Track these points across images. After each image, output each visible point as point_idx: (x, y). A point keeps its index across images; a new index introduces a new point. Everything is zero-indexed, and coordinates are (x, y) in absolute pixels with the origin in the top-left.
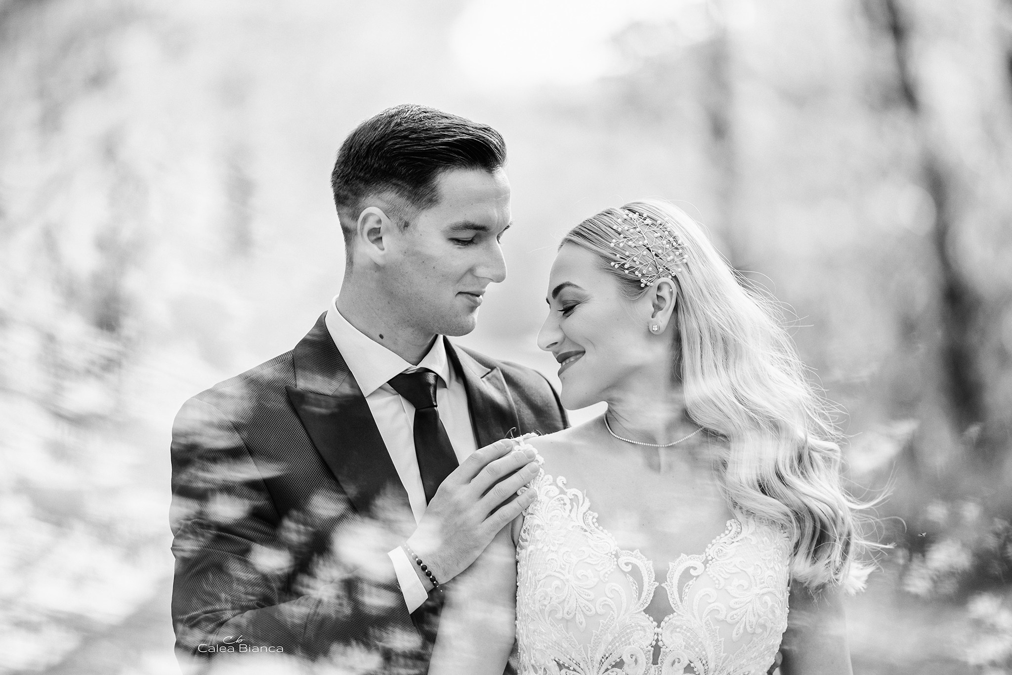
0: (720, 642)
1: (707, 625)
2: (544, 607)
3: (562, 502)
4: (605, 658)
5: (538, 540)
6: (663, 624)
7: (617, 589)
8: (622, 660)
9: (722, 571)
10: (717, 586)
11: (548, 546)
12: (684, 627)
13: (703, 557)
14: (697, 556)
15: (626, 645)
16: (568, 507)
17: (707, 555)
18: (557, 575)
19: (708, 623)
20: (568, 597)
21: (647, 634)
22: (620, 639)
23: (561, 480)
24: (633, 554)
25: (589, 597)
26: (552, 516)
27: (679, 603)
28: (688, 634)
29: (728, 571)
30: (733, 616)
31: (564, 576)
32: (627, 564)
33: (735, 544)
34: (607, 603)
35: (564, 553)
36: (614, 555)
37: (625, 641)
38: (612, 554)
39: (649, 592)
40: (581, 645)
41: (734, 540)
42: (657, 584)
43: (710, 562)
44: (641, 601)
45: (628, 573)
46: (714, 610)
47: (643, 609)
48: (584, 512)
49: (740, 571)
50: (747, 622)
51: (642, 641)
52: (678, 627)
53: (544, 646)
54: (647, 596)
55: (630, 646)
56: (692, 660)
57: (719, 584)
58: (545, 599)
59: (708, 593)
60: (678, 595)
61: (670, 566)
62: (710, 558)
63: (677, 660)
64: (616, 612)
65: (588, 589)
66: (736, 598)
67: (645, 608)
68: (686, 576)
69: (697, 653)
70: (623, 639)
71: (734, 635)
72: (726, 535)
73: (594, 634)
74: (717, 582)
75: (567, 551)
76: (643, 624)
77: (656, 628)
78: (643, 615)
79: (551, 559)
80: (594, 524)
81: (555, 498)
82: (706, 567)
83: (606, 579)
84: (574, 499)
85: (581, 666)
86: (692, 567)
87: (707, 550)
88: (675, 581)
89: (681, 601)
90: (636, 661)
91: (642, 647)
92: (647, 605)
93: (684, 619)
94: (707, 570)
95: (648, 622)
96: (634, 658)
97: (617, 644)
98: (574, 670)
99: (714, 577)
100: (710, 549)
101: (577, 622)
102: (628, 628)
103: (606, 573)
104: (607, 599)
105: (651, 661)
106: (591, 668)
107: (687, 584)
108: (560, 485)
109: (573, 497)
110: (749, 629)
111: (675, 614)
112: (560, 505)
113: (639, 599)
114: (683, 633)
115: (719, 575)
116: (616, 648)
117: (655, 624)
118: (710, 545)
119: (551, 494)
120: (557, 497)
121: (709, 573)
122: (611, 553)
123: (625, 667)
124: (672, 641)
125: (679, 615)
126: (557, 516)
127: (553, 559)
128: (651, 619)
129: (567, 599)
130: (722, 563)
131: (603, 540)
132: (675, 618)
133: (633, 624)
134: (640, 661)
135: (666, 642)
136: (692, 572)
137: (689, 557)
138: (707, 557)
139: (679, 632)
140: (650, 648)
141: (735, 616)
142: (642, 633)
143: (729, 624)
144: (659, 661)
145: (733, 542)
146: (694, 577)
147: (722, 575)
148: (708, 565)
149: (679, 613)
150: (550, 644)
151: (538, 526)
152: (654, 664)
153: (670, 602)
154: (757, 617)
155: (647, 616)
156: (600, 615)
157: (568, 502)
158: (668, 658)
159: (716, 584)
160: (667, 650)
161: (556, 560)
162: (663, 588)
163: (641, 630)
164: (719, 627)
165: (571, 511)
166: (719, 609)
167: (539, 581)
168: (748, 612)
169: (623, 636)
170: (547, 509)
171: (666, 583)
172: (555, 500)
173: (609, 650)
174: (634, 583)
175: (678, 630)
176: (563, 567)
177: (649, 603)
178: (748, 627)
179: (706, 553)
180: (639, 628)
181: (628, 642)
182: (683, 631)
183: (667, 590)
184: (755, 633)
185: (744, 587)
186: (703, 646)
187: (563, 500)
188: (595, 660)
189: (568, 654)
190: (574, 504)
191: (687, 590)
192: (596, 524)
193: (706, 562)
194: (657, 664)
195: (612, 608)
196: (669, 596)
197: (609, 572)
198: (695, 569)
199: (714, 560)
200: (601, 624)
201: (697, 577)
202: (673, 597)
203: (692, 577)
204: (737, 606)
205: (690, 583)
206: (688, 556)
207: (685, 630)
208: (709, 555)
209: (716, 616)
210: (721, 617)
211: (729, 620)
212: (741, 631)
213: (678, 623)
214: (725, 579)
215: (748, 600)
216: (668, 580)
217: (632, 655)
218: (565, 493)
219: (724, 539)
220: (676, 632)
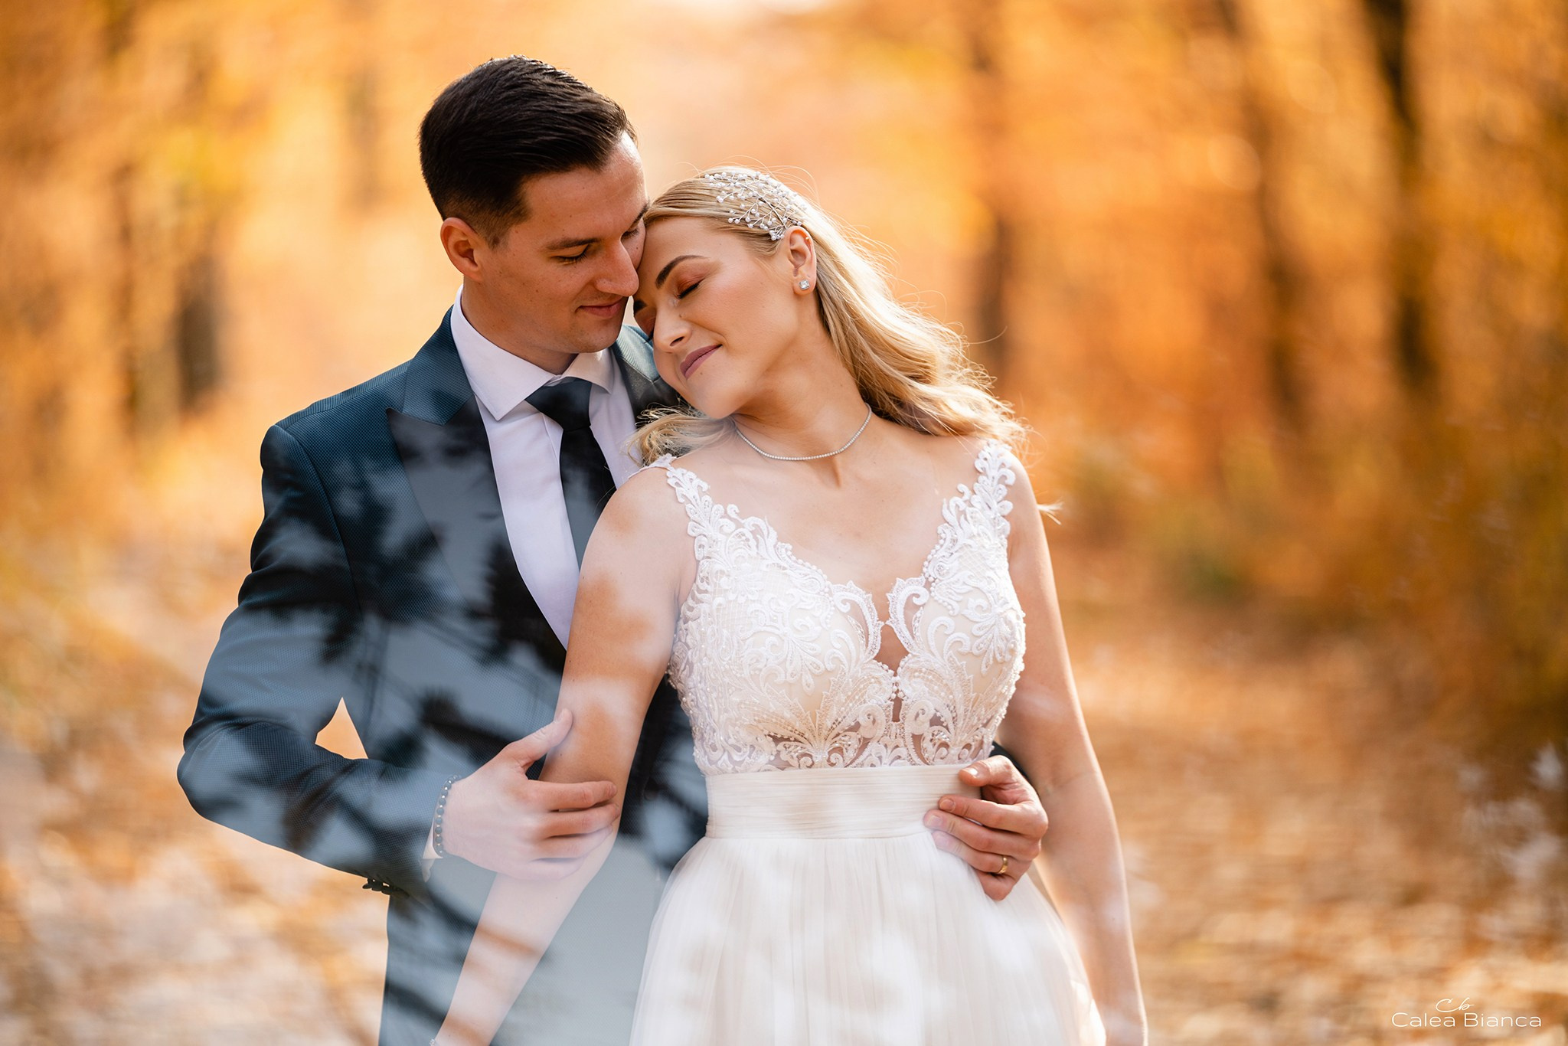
0: (969, 680)
1: (950, 662)
2: (757, 672)
3: (744, 538)
4: (837, 723)
5: (727, 590)
6: (899, 670)
7: (842, 637)
8: (858, 723)
9: (950, 593)
10: (951, 612)
11: (743, 596)
12: (924, 670)
13: (922, 579)
14: (916, 579)
15: (861, 704)
16: (752, 543)
17: (927, 575)
18: (769, 629)
19: (951, 659)
20: (790, 655)
21: (883, 686)
22: (854, 698)
23: (733, 509)
24: (847, 587)
25: (815, 652)
26: (737, 557)
27: (912, 642)
28: (930, 677)
29: (958, 591)
30: (979, 645)
31: (779, 629)
32: (844, 602)
33: (956, 555)
34: (836, 656)
35: (769, 601)
36: (828, 593)
37: (859, 700)
38: (825, 593)
39: (876, 635)
40: (808, 712)
41: (953, 551)
42: (882, 624)
43: (933, 584)
44: (869, 647)
45: (848, 613)
46: (955, 642)
47: (873, 657)
48: (774, 544)
49: (972, 589)
50: (996, 649)
51: (879, 699)
52: (916, 671)
53: (755, 720)
54: (876, 642)
55: (866, 705)
56: (938, 709)
57: (953, 609)
58: (758, 661)
59: (942, 623)
60: (908, 632)
61: (889, 598)
62: (931, 579)
63: (920, 712)
64: (847, 665)
65: (812, 642)
66: (977, 622)
67: (875, 654)
68: (911, 607)
69: (943, 698)
70: (857, 697)
71: (984, 669)
72: (942, 546)
73: (824, 696)
74: (950, 607)
75: (772, 598)
76: (877, 675)
77: (894, 678)
78: (875, 664)
79: (755, 611)
80: (790, 558)
81: (733, 535)
82: (930, 592)
83: (829, 626)
84: (756, 532)
85: (806, 736)
86: (914, 595)
87: (925, 570)
88: (901, 616)
89: (913, 638)
90: (874, 721)
91: (879, 703)
92: (877, 651)
93: (921, 659)
94: (933, 594)
95: (881, 671)
96: (871, 717)
97: (851, 705)
98: (796, 740)
99: (944, 602)
100: (927, 568)
101: (804, 684)
102: (861, 683)
103: (827, 618)
104: (835, 650)
105: (891, 717)
106: (816, 735)
107: (915, 616)
108: (734, 516)
109: (754, 528)
110: (999, 658)
111: (910, 655)
112: (742, 543)
113: (867, 646)
114: (923, 678)
115: (949, 598)
116: (851, 710)
117: (891, 672)
118: (926, 563)
119: (726, 529)
120: (735, 533)
121: (936, 598)
122: (823, 591)
123: (861, 730)
124: (913, 690)
125: (914, 656)
126: (743, 557)
127: (758, 611)
128: (886, 667)
129: (789, 658)
130: (948, 583)
131: (808, 577)
132: (913, 660)
133: (866, 677)
134: (878, 721)
135: (907, 692)
136: (915, 600)
137: (907, 580)
138: (927, 579)
139: (918, 677)
140: (889, 702)
141: (982, 646)
142: (877, 685)
143: (976, 656)
144: (901, 717)
145: (952, 554)
146: (920, 606)
147: (953, 598)
148: (932, 588)
149: (914, 653)
150: (765, 716)
151: (722, 572)
152: (894, 721)
153: (902, 642)
154: (1005, 641)
155: (880, 664)
156: (829, 672)
157: (750, 536)
158: (910, 711)
159: (949, 610)
160: (909, 701)
161: (761, 612)
162: (888, 625)
163: (875, 682)
164: (965, 662)
165: (757, 547)
166: (962, 640)
167: (744, 640)
168: (995, 638)
169: (857, 694)
170: (727, 550)
171: (890, 620)
172: (733, 537)
173: (842, 712)
174: (859, 627)
175: (917, 674)
176: (775, 618)
177: (879, 648)
178: (998, 656)
179: (924, 574)
180: (873, 680)
181: (862, 700)
182: (922, 674)
183: (894, 627)
184: (1004, 662)
185: (982, 607)
186: (949, 689)
187: (744, 535)
188: (825, 727)
189: (788, 725)
190: (758, 536)
191: (917, 624)
192: (794, 558)
193: (928, 585)
194: (899, 721)
195: (841, 661)
196: (898, 634)
197: (829, 616)
198: (918, 596)
199: (937, 580)
200: (832, 683)
201: (923, 606)
202: (903, 635)
203: (917, 607)
204: (981, 633)
205: (918, 614)
206: (905, 580)
207: (925, 673)
208: (930, 576)
209: (960, 650)
210: (965, 649)
211: (976, 652)
212: (991, 662)
213: (915, 666)
214: (957, 602)
215: (992, 623)
216: (891, 615)
217: (869, 715)
218: (742, 526)
219: (942, 552)
220: (914, 677)
